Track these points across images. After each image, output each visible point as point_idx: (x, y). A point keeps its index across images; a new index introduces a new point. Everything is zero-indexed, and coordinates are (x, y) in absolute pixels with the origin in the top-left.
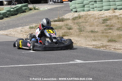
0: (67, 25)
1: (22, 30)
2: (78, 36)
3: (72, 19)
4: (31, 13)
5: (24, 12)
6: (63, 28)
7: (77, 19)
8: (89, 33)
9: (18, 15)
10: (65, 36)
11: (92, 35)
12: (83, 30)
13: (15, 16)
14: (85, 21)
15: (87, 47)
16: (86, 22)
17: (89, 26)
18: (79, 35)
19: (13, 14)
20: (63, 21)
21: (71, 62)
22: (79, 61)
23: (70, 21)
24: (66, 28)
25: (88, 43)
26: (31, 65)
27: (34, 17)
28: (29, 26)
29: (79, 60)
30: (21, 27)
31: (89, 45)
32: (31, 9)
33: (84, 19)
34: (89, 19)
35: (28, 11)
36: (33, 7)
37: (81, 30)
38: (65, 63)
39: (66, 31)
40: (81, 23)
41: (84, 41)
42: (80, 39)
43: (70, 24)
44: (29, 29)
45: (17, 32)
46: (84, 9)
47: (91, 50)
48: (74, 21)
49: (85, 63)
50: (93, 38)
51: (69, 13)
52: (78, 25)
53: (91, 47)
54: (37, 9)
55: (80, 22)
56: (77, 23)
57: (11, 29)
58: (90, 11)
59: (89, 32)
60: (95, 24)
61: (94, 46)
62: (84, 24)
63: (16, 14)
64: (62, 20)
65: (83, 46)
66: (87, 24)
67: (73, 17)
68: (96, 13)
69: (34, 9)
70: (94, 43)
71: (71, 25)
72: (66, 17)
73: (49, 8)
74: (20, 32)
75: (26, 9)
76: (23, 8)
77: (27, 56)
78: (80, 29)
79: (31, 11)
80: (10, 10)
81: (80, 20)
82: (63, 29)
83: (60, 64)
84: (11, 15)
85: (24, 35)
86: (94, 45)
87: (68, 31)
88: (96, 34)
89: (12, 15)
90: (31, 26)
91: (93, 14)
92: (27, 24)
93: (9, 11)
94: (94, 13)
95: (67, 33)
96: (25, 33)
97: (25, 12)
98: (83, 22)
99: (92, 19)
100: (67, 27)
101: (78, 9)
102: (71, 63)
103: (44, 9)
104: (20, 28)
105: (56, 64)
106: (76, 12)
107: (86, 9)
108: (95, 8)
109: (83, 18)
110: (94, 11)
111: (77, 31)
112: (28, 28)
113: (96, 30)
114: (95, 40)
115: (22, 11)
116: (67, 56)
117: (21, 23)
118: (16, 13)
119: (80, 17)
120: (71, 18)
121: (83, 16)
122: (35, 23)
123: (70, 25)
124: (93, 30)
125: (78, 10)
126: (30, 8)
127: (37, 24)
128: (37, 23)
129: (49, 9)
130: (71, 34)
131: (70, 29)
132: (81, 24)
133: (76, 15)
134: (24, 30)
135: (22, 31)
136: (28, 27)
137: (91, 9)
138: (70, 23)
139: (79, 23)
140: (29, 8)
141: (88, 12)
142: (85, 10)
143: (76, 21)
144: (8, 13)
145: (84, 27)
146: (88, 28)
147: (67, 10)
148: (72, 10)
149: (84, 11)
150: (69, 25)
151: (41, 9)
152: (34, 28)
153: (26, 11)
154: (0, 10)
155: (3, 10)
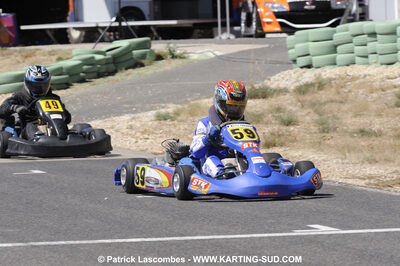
0: (279, 110)
1: (133, 123)
2: (318, 145)
3: (295, 91)
4: (162, 70)
5: (138, 64)
6: (265, 120)
7: (311, 89)
8: (353, 137)
9: (118, 76)
10: (274, 145)
11: (363, 143)
12: (331, 125)
13: (111, 78)
14: (337, 98)
15: (350, 181)
16: (342, 102)
17: (351, 114)
18: (320, 143)
19: (103, 70)
20: (264, 97)
21: (298, 233)
22: (323, 230)
23: (288, 95)
24: (276, 118)
25: (352, 170)
26: (168, 239)
27: (168, 84)
28: (154, 112)
29: (324, 225)
30: (127, 113)
31: (354, 177)
32: (159, 57)
33: (333, 90)
34: (350, 91)
35: (150, 64)
36: (166, 51)
37: (325, 128)
38: (278, 235)
39: (276, 128)
40: (325, 103)
41: (337, 163)
42: (324, 157)
43: (291, 108)
44: (156, 123)
45: (117, 131)
46: (335, 58)
47: (362, 193)
48: (301, 98)
49: (343, 234)
50: (368, 155)
51: (286, 72)
52: (316, 111)
53: (362, 183)
54: (181, 58)
55: (323, 101)
56: (313, 105)
58: (355, 66)
59: (352, 134)
60: (374, 107)
61: (372, 181)
62: (334, 106)
63: (113, 73)
64: (264, 94)
65: (333, 179)
66: (345, 107)
67: (298, 84)
68: (374, 71)
69: (169, 57)
70: (371, 170)
71: (294, 109)
72: (276, 83)
73: (218, 53)
74: (125, 131)
75: (144, 56)
76: (136, 52)
77: (152, 210)
78: (323, 124)
79: (160, 62)
80: (93, 58)
81: (323, 96)
82: (267, 123)
83: (260, 238)
84: (95, 75)
85: (140, 142)
86: (370, 178)
87: (284, 128)
88: (376, 142)
89: (100, 75)
90: (163, 111)
91: (365, 76)
92: (148, 106)
93: (89, 62)
94: (366, 72)
95: (279, 136)
96: (143, 133)
97: (142, 65)
98: (332, 101)
99: (361, 91)
100: (279, 117)
101: (314, 58)
102: (297, 236)
103: (203, 57)
104: (126, 117)
105: (248, 236)
106: (309, 66)
107: (340, 57)
108: (371, 56)
109: (332, 87)
110: (368, 64)
111: (314, 129)
112: (153, 118)
113: (375, 128)
114: (372, 161)
115: (132, 63)
116: (285, 210)
117: (127, 103)
118: (112, 67)
119: (321, 85)
120: (292, 88)
121: (330, 80)
122: (174, 103)
123: (290, 111)
124: (367, 129)
125: (316, 60)
126: (156, 52)
127: (180, 106)
128: (181, 103)
129: (220, 57)
130: (295, 141)
131: (289, 123)
132: (326, 107)
133: (309, 76)
134: (138, 125)
135: (131, 127)
136: (151, 114)
137: (358, 59)
138: (288, 103)
139: (321, 104)
140: (152, 51)
141: (349, 68)
142: (338, 63)
143: (308, 97)
144: (85, 67)
145: (335, 117)
146: (349, 122)
147: (280, 60)
148: (295, 61)
149: (335, 64)
150: (285, 109)
151: (194, 57)
152: (172, 119)
153: (143, 61)
154: (60, 59)
155: (68, 59)
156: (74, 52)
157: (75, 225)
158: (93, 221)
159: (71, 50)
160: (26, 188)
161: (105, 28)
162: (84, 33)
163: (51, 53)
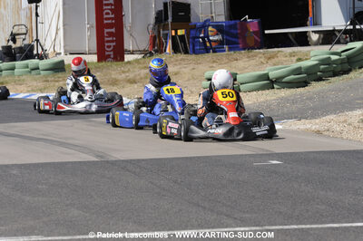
9: (352, 75)
13: (345, 76)
19: (339, 68)
30: (360, 108)
45: (349, 124)
57: (332, 117)
63: (348, 72)
74: (357, 124)
80: (329, 58)
84: (331, 73)
89: (335, 74)
93: (326, 61)
104: (358, 112)
117: (360, 99)
144: (322, 67)
154: (299, 60)
155: (306, 59)
156: (312, 54)
157: (307, 211)
158: (323, 207)
159: (309, 52)
160: (264, 177)
161: (341, 30)
162: (322, 36)
163: (291, 55)
